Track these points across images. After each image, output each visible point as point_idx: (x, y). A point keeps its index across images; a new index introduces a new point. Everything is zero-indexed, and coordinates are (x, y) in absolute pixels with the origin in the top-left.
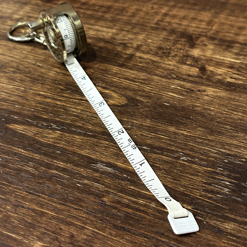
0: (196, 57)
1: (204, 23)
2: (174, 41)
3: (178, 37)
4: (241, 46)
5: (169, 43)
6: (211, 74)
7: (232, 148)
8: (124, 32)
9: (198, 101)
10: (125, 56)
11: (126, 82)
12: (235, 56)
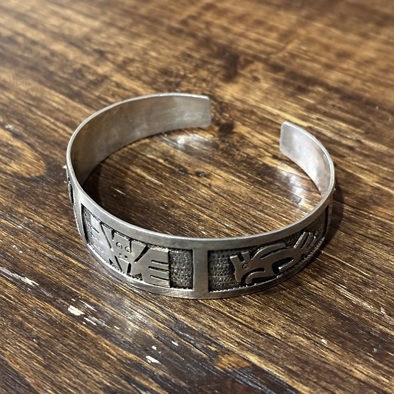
0: (227, 101)
1: (274, 35)
2: (199, 62)
3: (210, 56)
4: (326, 93)
5: (187, 65)
6: (238, 142)
7: (202, 316)
8: (113, 30)
9: (184, 196)
10: (91, 77)
11: (64, 130)
12: (304, 111)
